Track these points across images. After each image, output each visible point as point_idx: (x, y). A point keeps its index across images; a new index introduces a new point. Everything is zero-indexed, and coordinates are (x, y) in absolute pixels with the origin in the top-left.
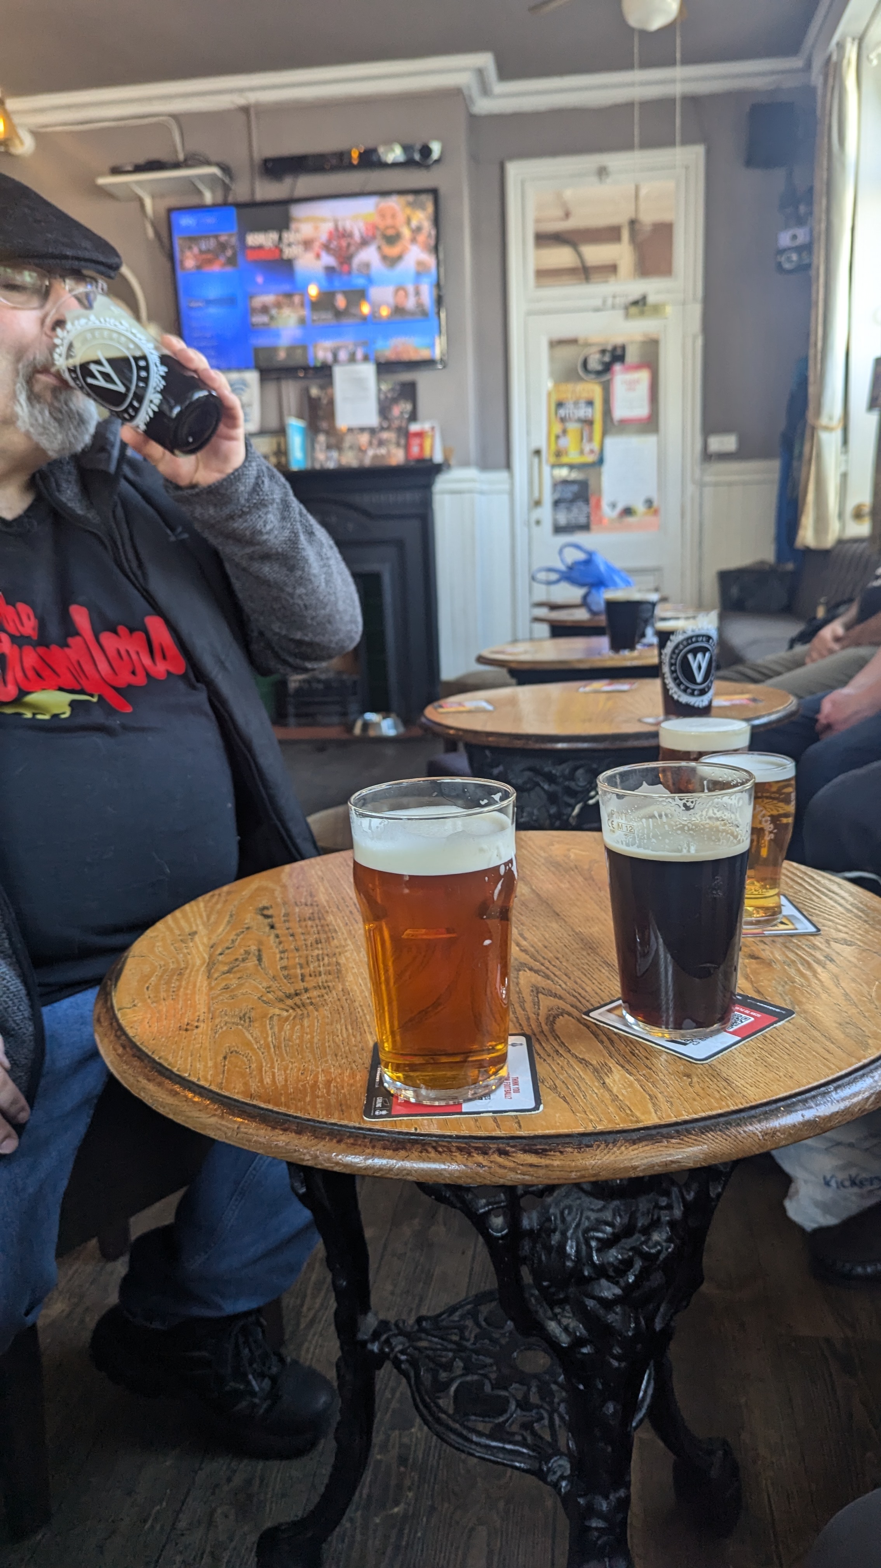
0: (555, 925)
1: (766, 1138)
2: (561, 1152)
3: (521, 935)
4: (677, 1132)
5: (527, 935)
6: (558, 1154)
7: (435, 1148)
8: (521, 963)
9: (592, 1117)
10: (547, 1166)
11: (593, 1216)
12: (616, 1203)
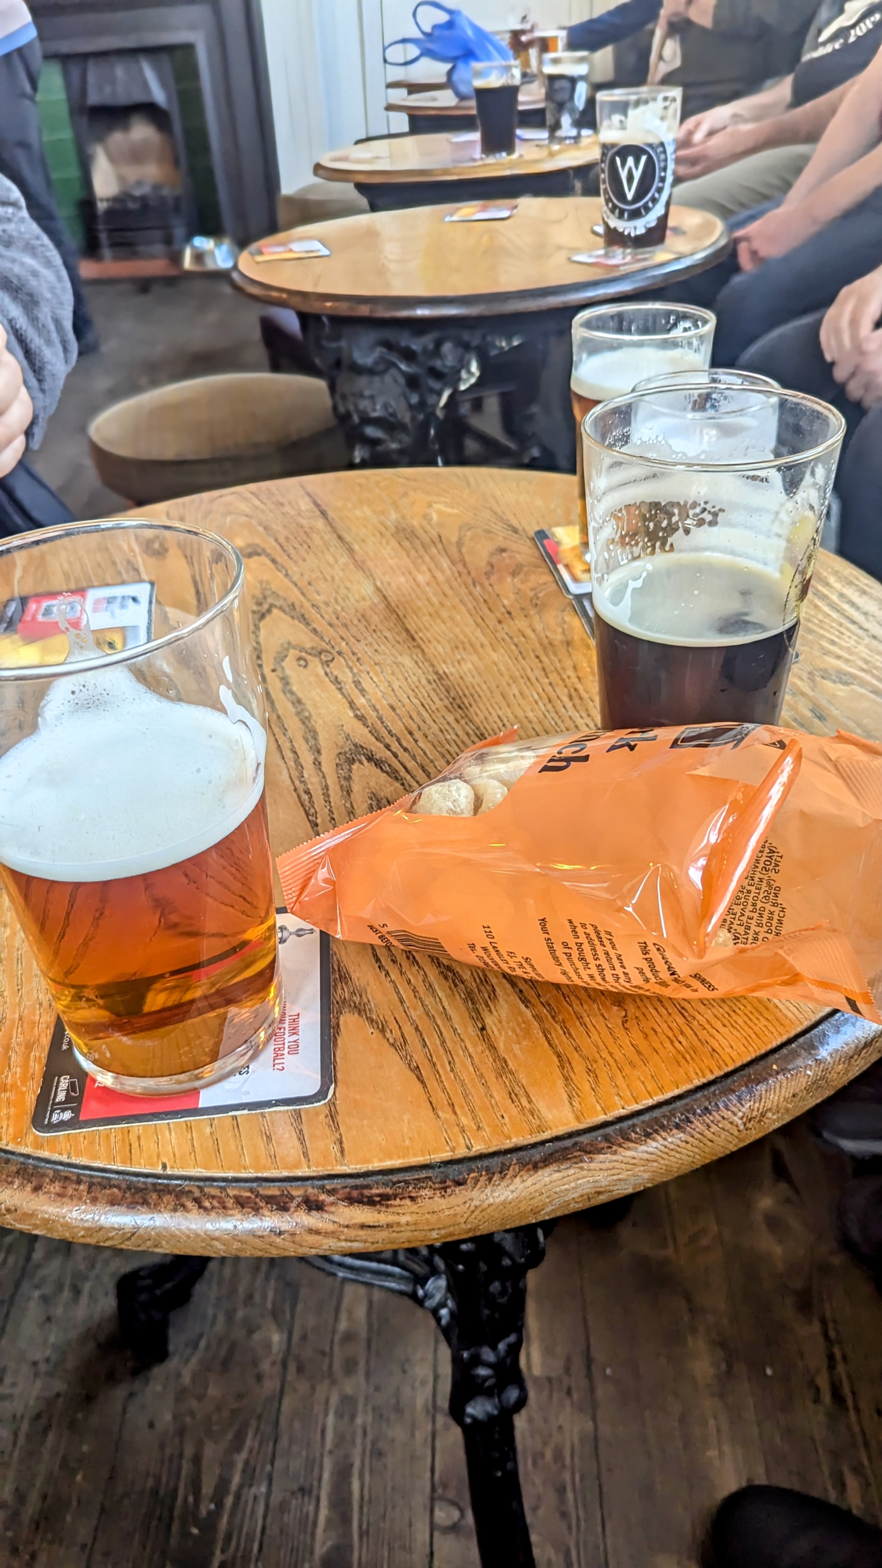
0: (407, 661)
2: (412, 1199)
3: (357, 683)
4: (607, 1138)
5: (366, 684)
6: (408, 1202)
7: (197, 1201)
8: (355, 745)
9: (464, 1121)
10: (389, 1226)
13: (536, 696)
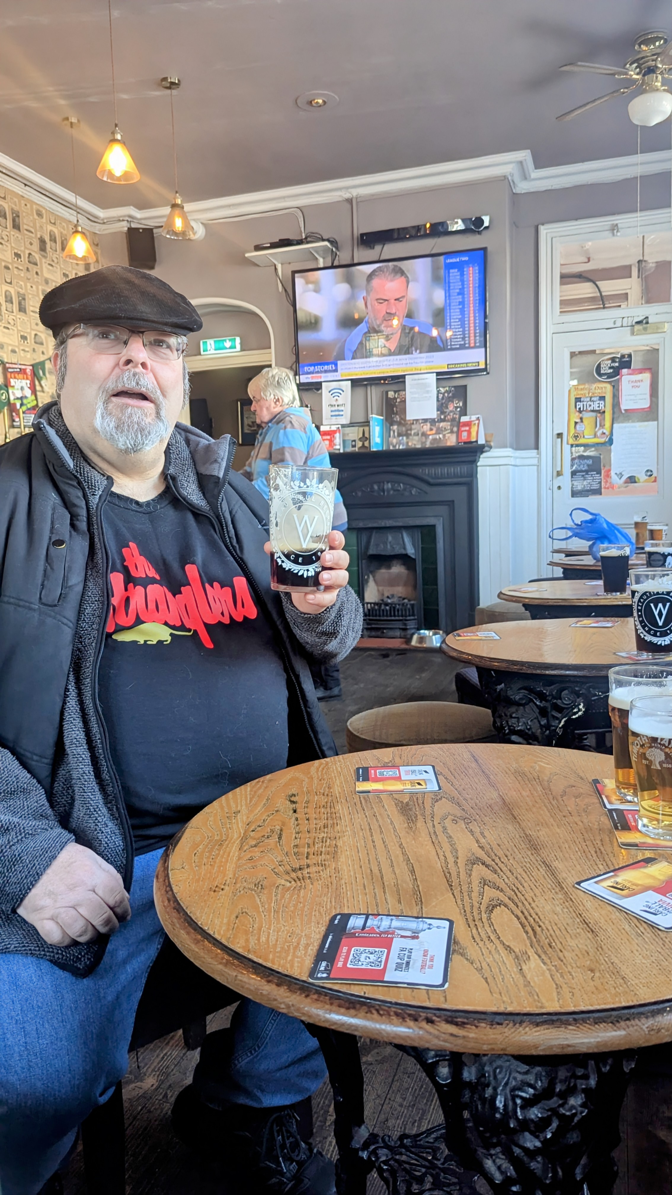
0: (510, 827)
1: (652, 1033)
2: (477, 1027)
3: (482, 834)
4: (575, 1020)
5: (486, 833)
6: (474, 1027)
7: (378, 1011)
8: (477, 858)
9: (505, 999)
10: (464, 1037)
11: (520, 1077)
12: (538, 1069)
13: (577, 849)
